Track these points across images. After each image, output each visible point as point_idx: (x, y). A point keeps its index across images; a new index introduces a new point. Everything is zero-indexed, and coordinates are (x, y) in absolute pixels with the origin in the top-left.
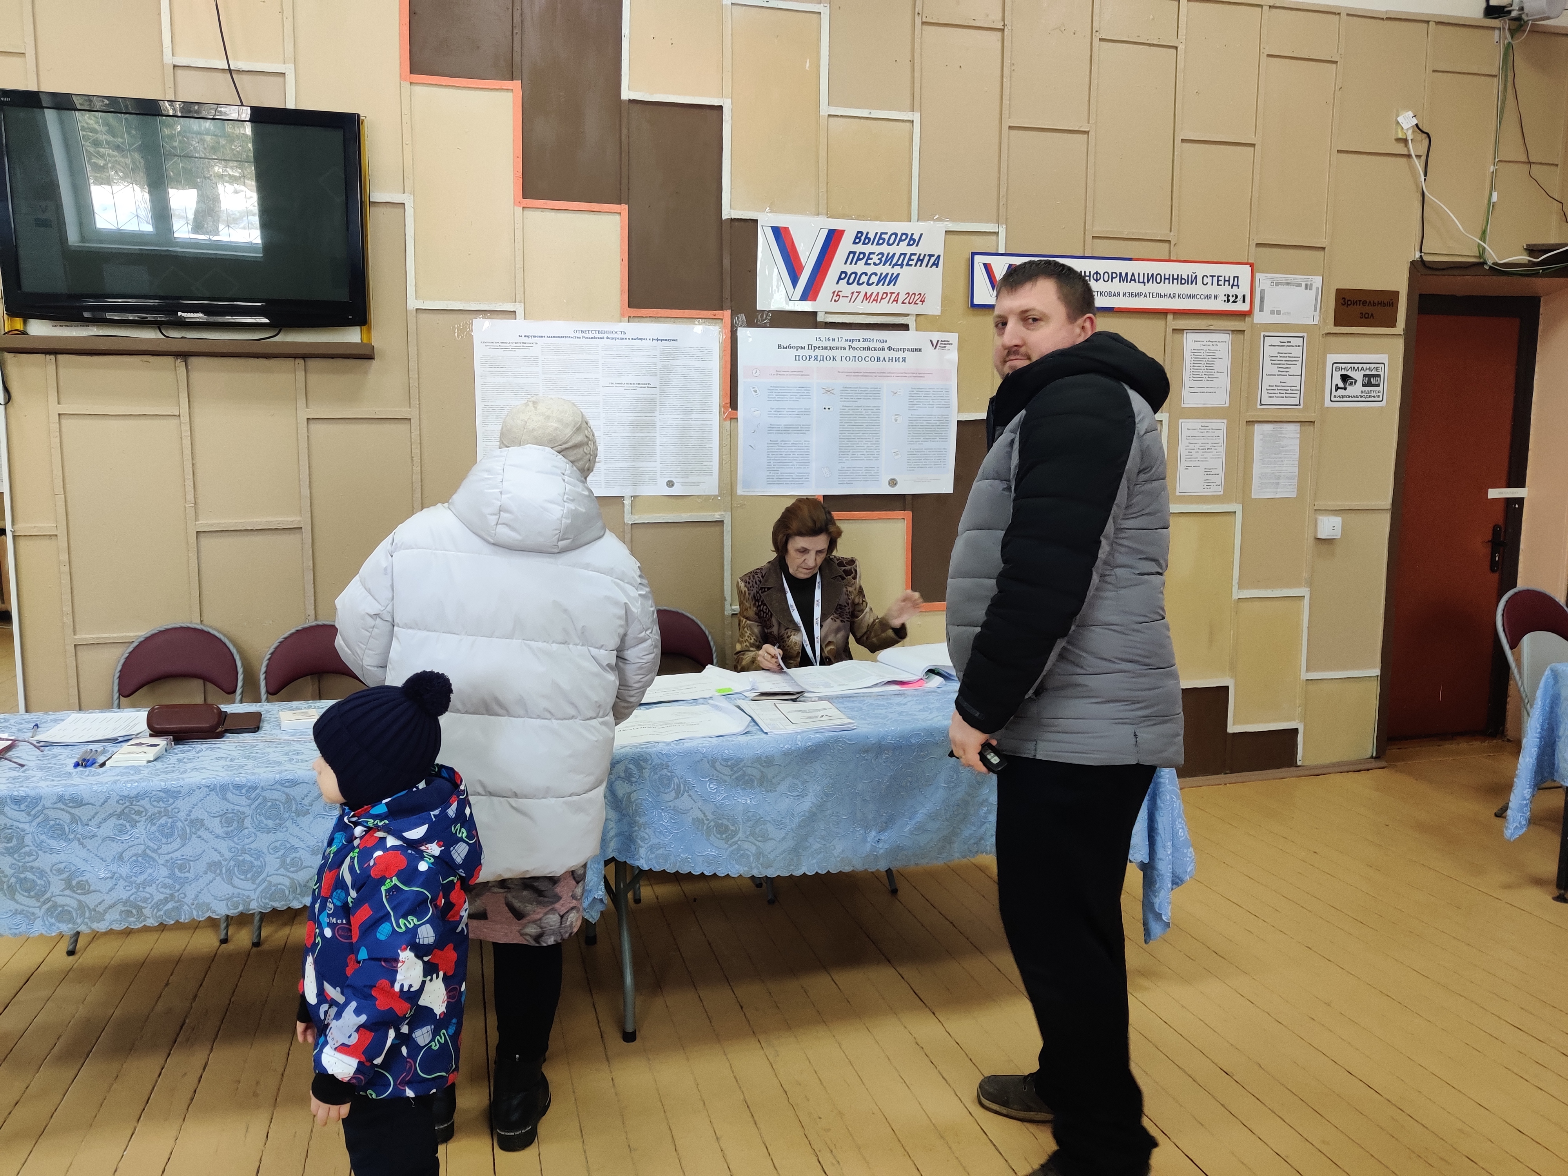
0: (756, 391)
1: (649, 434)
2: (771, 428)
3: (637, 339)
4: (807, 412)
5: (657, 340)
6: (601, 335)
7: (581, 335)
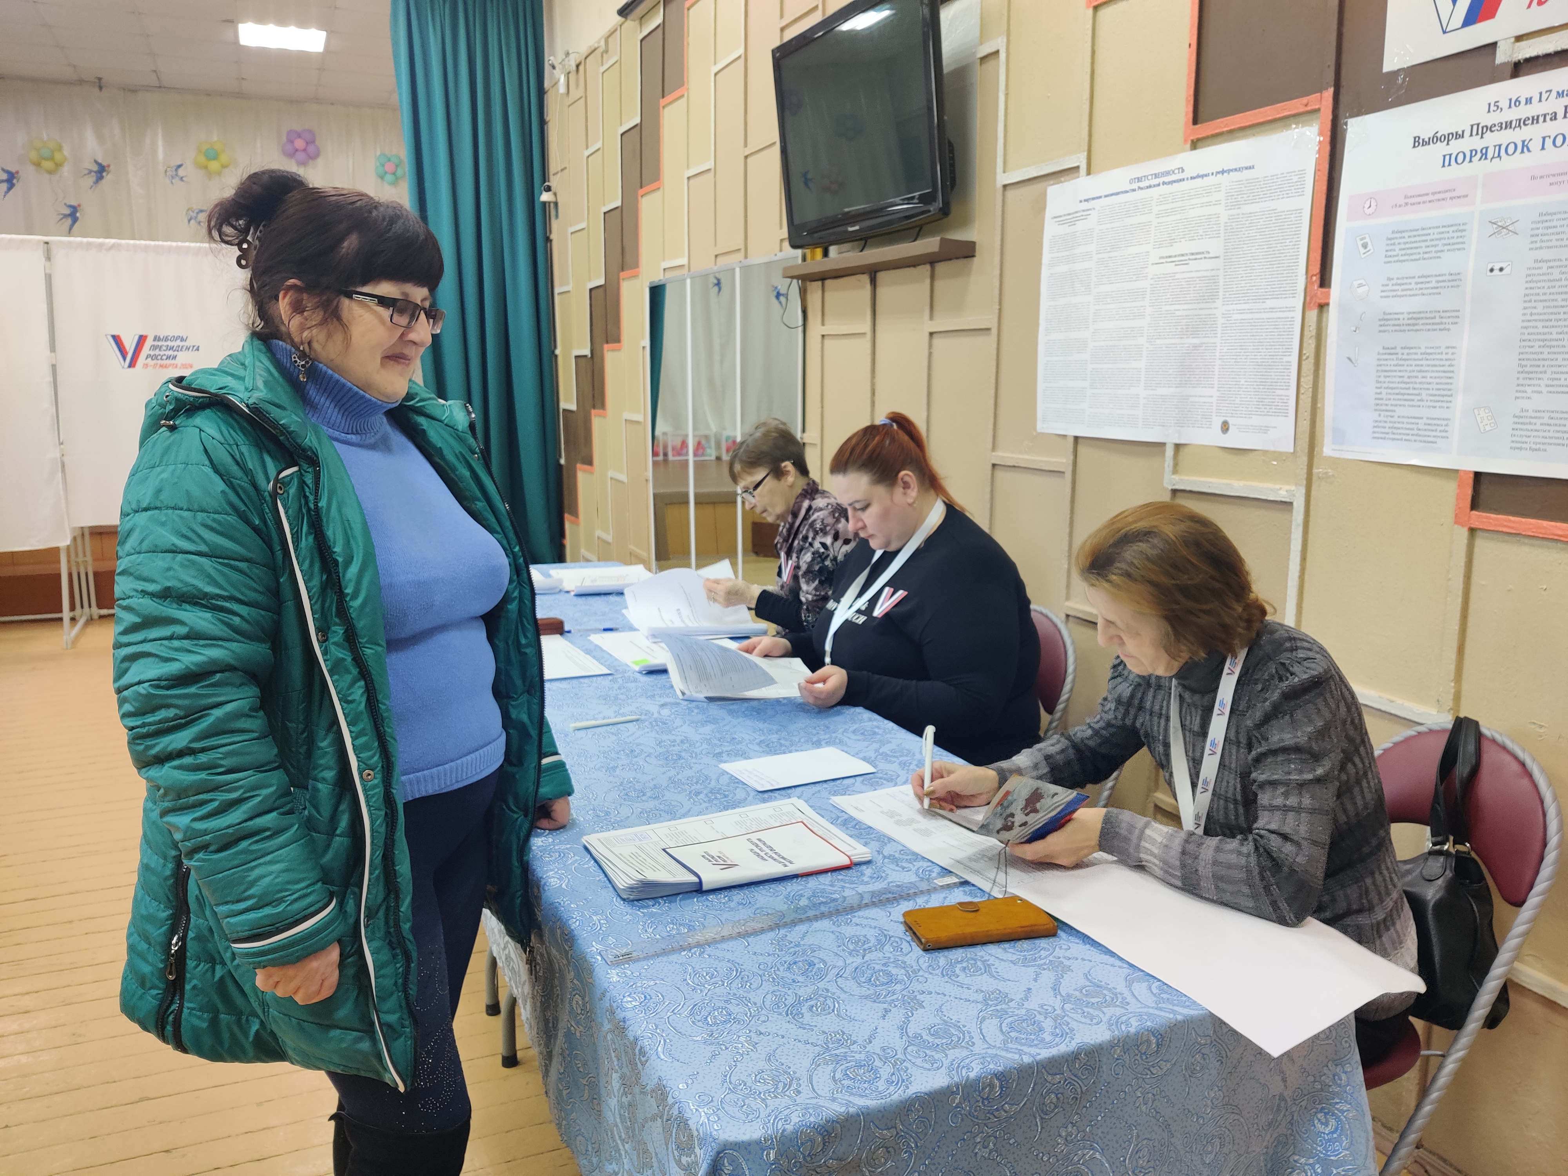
0: (1365, 246)
1: (1205, 340)
2: (1387, 322)
3: (1198, 176)
4: (1455, 280)
5: (1223, 172)
6: (1156, 181)
7: (1135, 186)
